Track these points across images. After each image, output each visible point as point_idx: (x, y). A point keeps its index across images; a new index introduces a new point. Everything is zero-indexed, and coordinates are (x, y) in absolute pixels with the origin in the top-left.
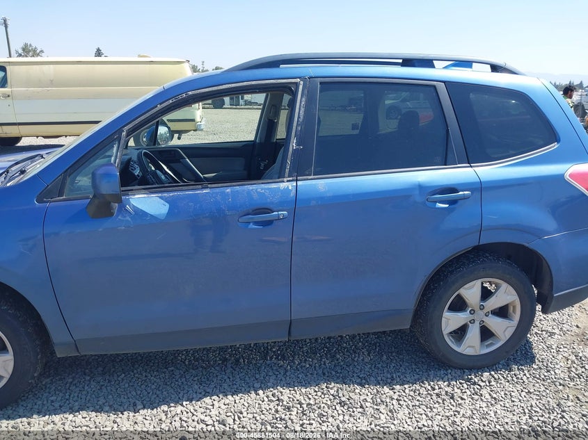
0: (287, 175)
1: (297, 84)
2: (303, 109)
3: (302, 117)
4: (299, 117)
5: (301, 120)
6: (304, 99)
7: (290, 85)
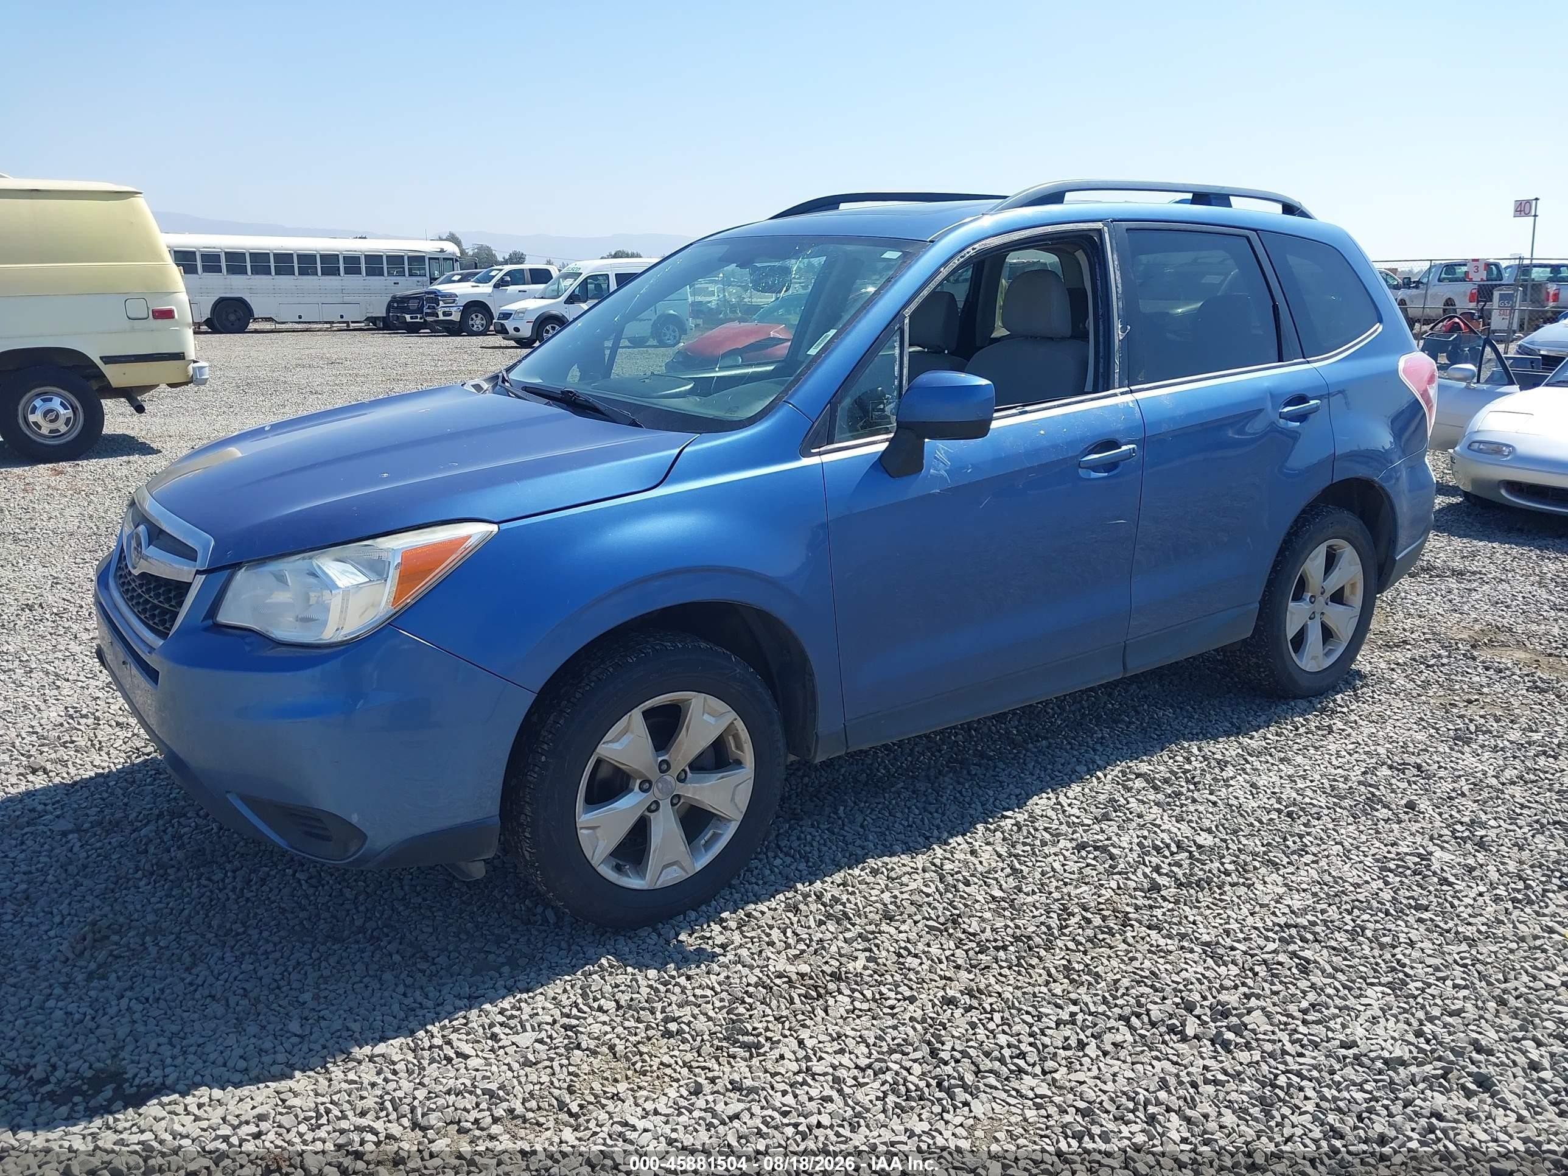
0: (1117, 385)
1: (1099, 232)
2: (1118, 273)
3: (1120, 285)
4: (1117, 287)
5: (1120, 290)
6: (1115, 256)
7: (1091, 234)
